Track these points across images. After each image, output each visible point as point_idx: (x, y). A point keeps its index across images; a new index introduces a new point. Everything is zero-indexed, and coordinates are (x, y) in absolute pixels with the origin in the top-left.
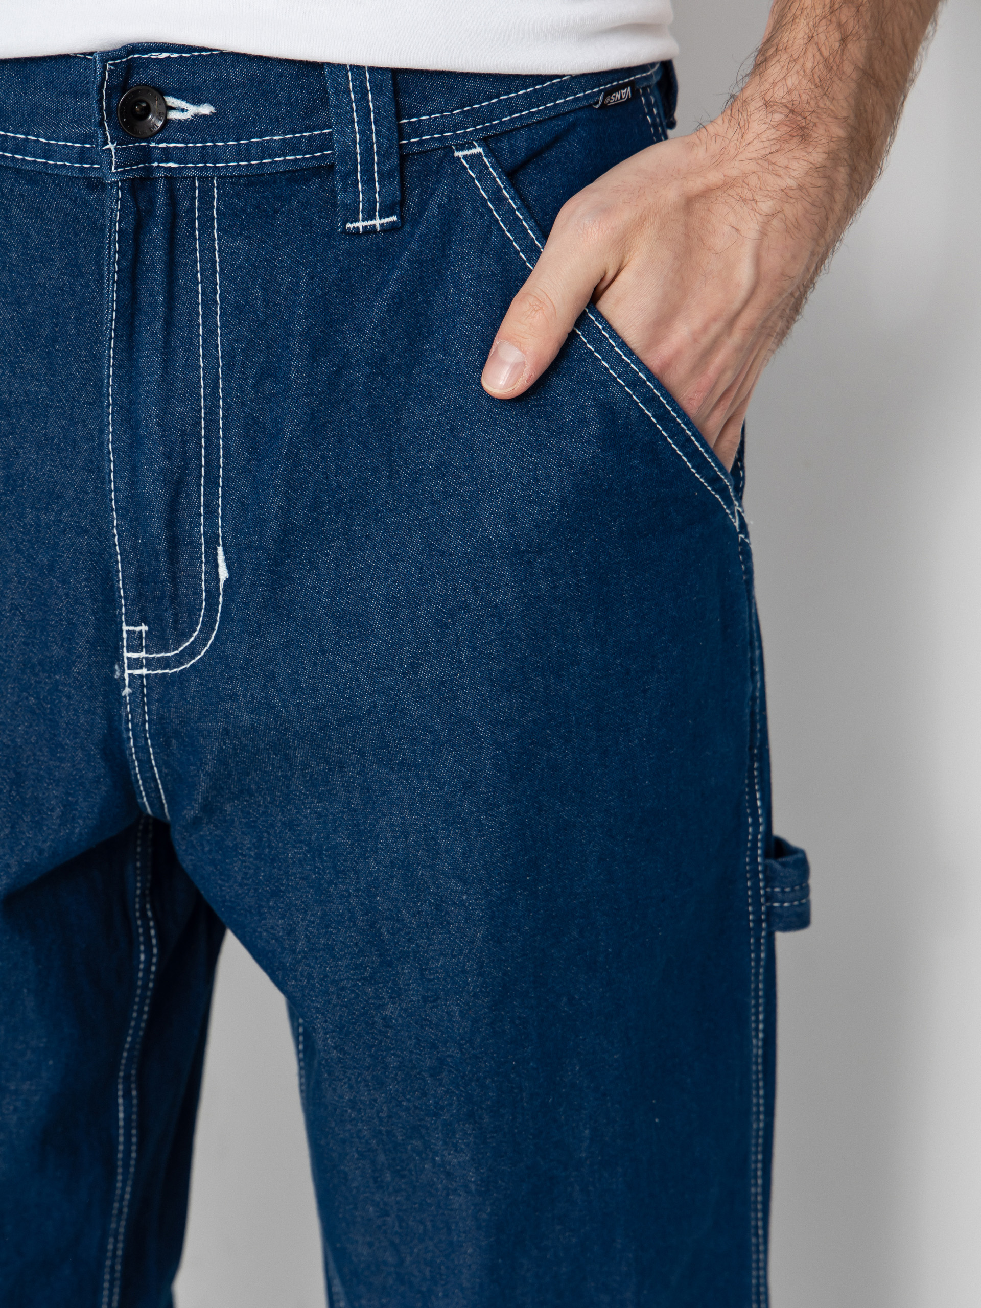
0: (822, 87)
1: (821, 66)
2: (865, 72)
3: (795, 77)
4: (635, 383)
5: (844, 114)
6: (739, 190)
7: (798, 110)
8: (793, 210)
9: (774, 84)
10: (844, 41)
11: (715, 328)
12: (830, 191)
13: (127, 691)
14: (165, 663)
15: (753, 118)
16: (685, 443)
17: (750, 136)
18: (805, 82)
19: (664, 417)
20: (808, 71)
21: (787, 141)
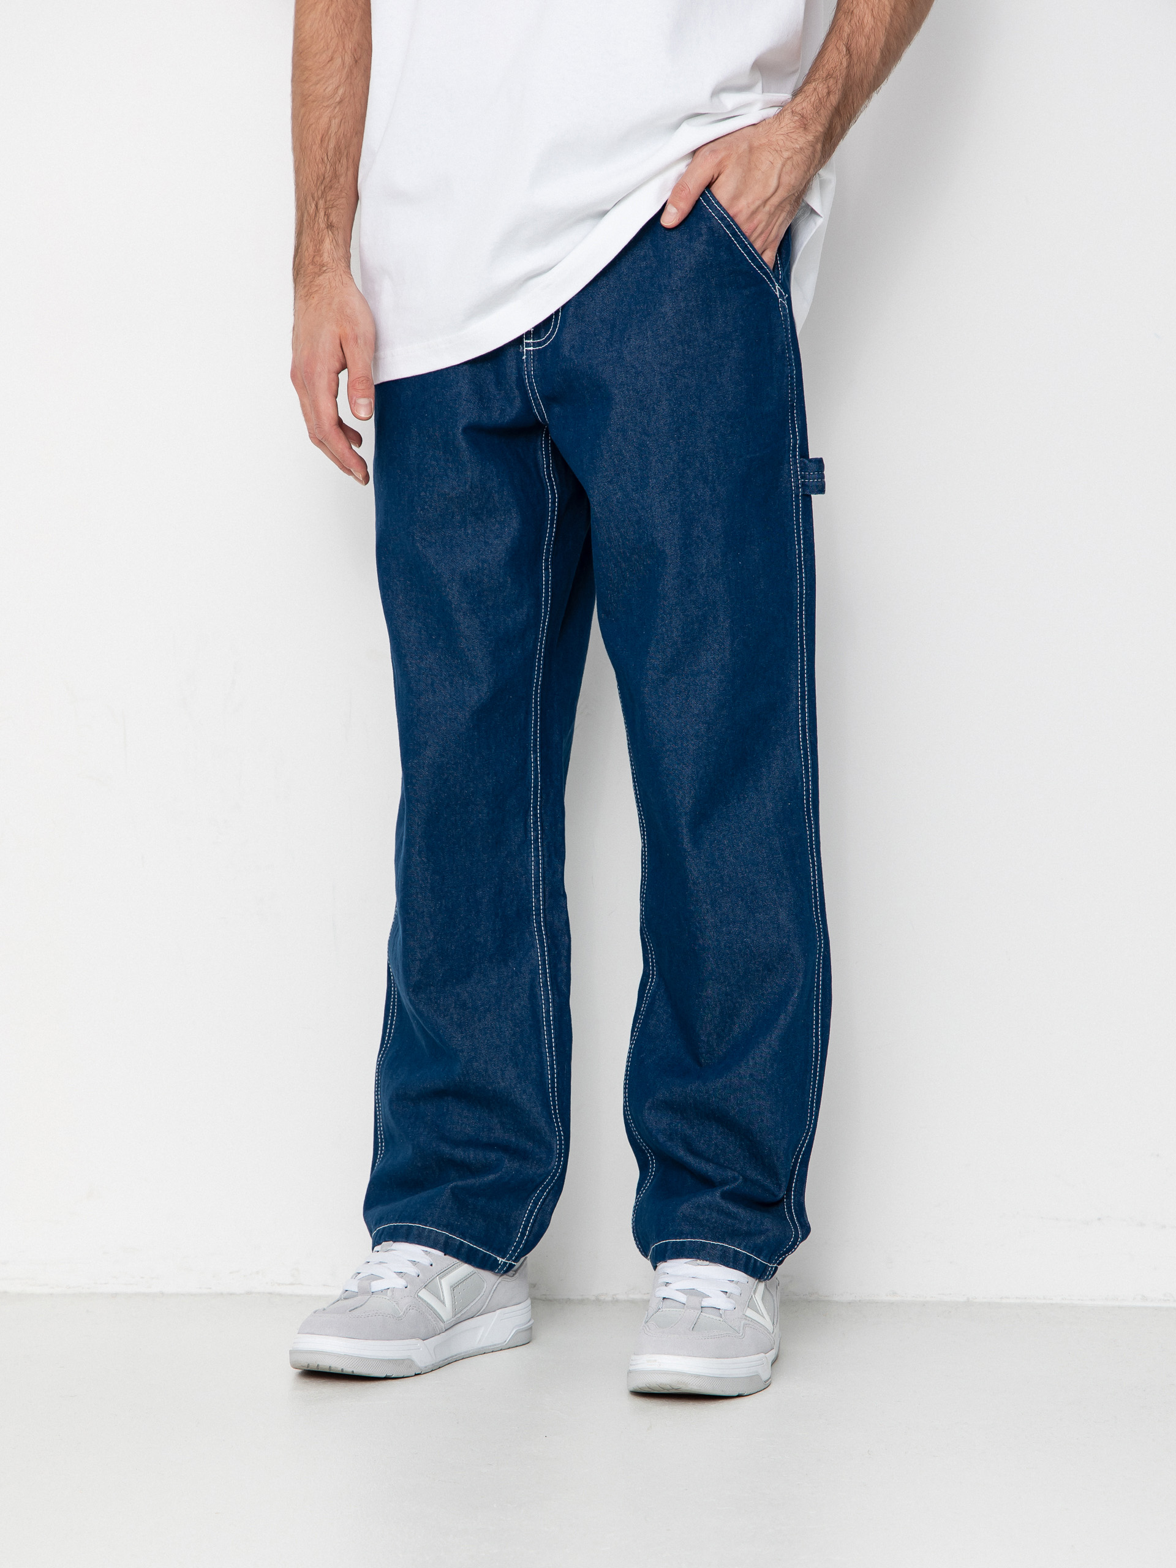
0: (817, 110)
1: (818, 101)
2: (835, 108)
3: (806, 103)
4: (723, 219)
5: (824, 122)
6: (775, 146)
7: (805, 116)
8: (798, 158)
9: (797, 104)
10: (829, 93)
11: (758, 203)
12: (814, 152)
13: (524, 357)
14: (539, 344)
15: (787, 117)
16: (745, 247)
17: (783, 124)
18: (809, 106)
19: (734, 234)
20: (812, 103)
21: (797, 129)
